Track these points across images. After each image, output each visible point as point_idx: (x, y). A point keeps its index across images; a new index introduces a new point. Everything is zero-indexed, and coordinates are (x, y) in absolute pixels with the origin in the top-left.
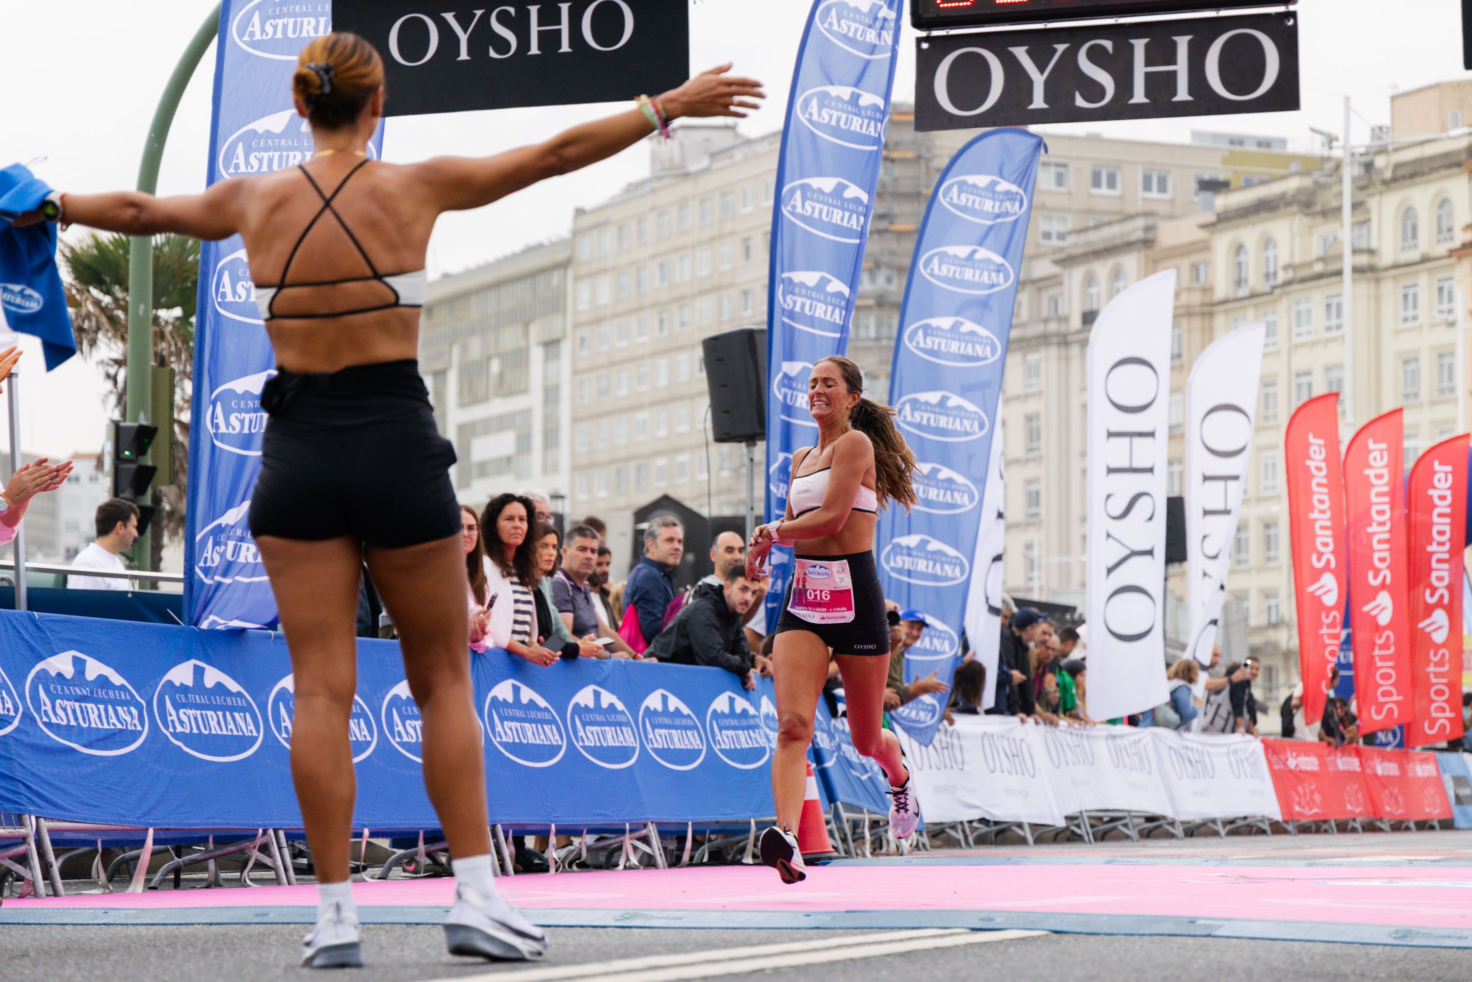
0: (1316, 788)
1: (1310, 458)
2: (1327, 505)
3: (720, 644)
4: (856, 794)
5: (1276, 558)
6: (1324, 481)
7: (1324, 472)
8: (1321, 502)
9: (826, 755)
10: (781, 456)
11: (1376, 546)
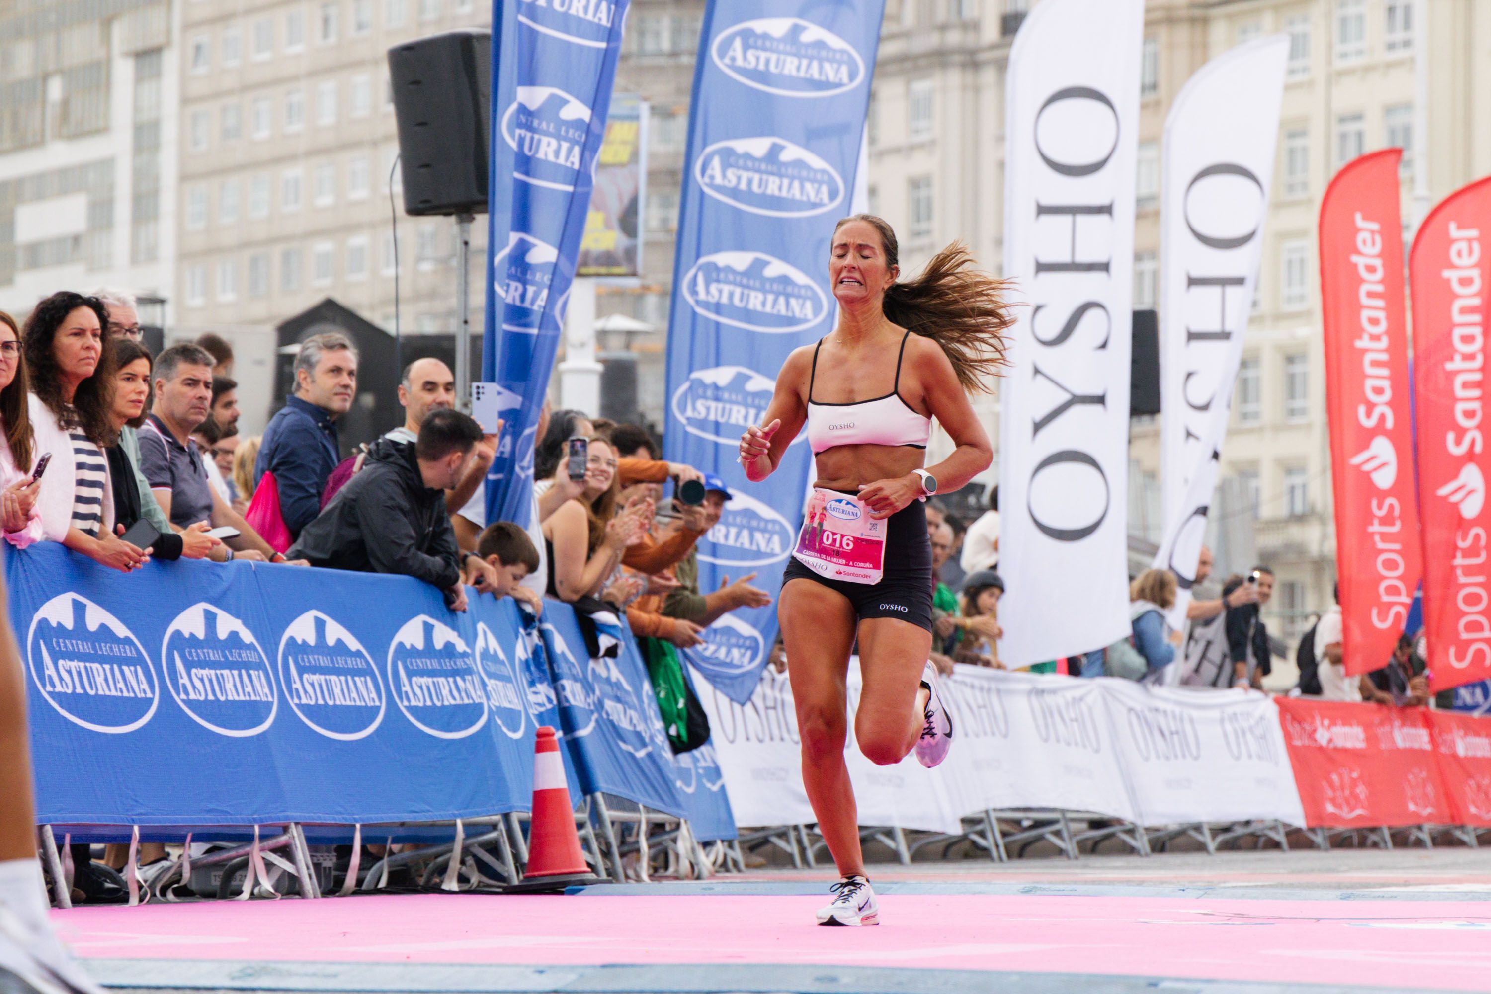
0: (1361, 777)
1: (1358, 253)
2: (1383, 327)
3: (411, 538)
4: (626, 782)
5: (1303, 411)
6: (1380, 288)
7: (1379, 274)
8: (1374, 322)
9: (579, 718)
10: (514, 238)
11: (1459, 392)
